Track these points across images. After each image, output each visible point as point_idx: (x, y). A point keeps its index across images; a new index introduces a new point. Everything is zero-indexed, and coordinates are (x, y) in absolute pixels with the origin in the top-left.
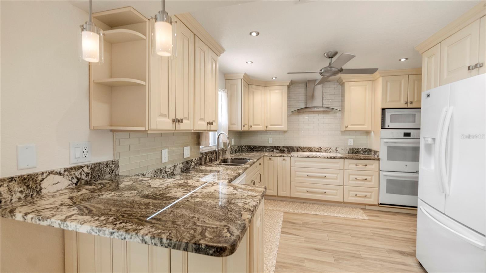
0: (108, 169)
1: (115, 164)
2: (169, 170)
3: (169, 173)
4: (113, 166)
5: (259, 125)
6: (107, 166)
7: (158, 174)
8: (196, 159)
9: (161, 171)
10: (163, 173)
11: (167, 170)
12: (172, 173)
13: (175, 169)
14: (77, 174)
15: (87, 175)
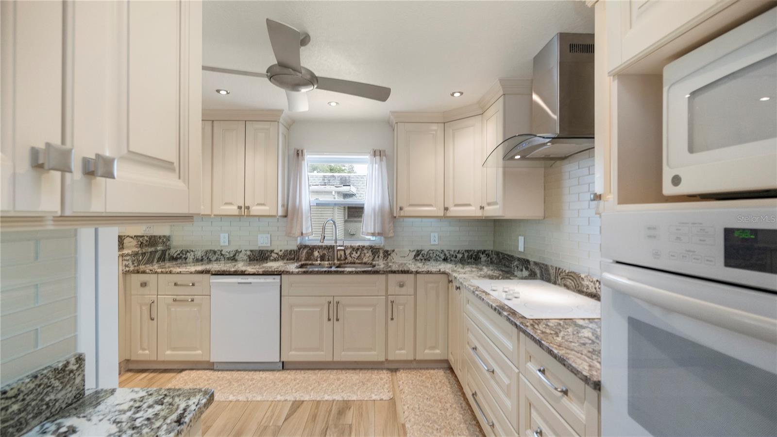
0: (161, 240)
1: (168, 238)
2: (227, 254)
3: (228, 256)
4: (165, 239)
5: (469, 205)
6: (160, 239)
7: (211, 254)
8: (283, 251)
9: (215, 252)
10: (218, 255)
11: (223, 253)
12: (231, 257)
13: (237, 254)
14: (141, 239)
15: (147, 241)
